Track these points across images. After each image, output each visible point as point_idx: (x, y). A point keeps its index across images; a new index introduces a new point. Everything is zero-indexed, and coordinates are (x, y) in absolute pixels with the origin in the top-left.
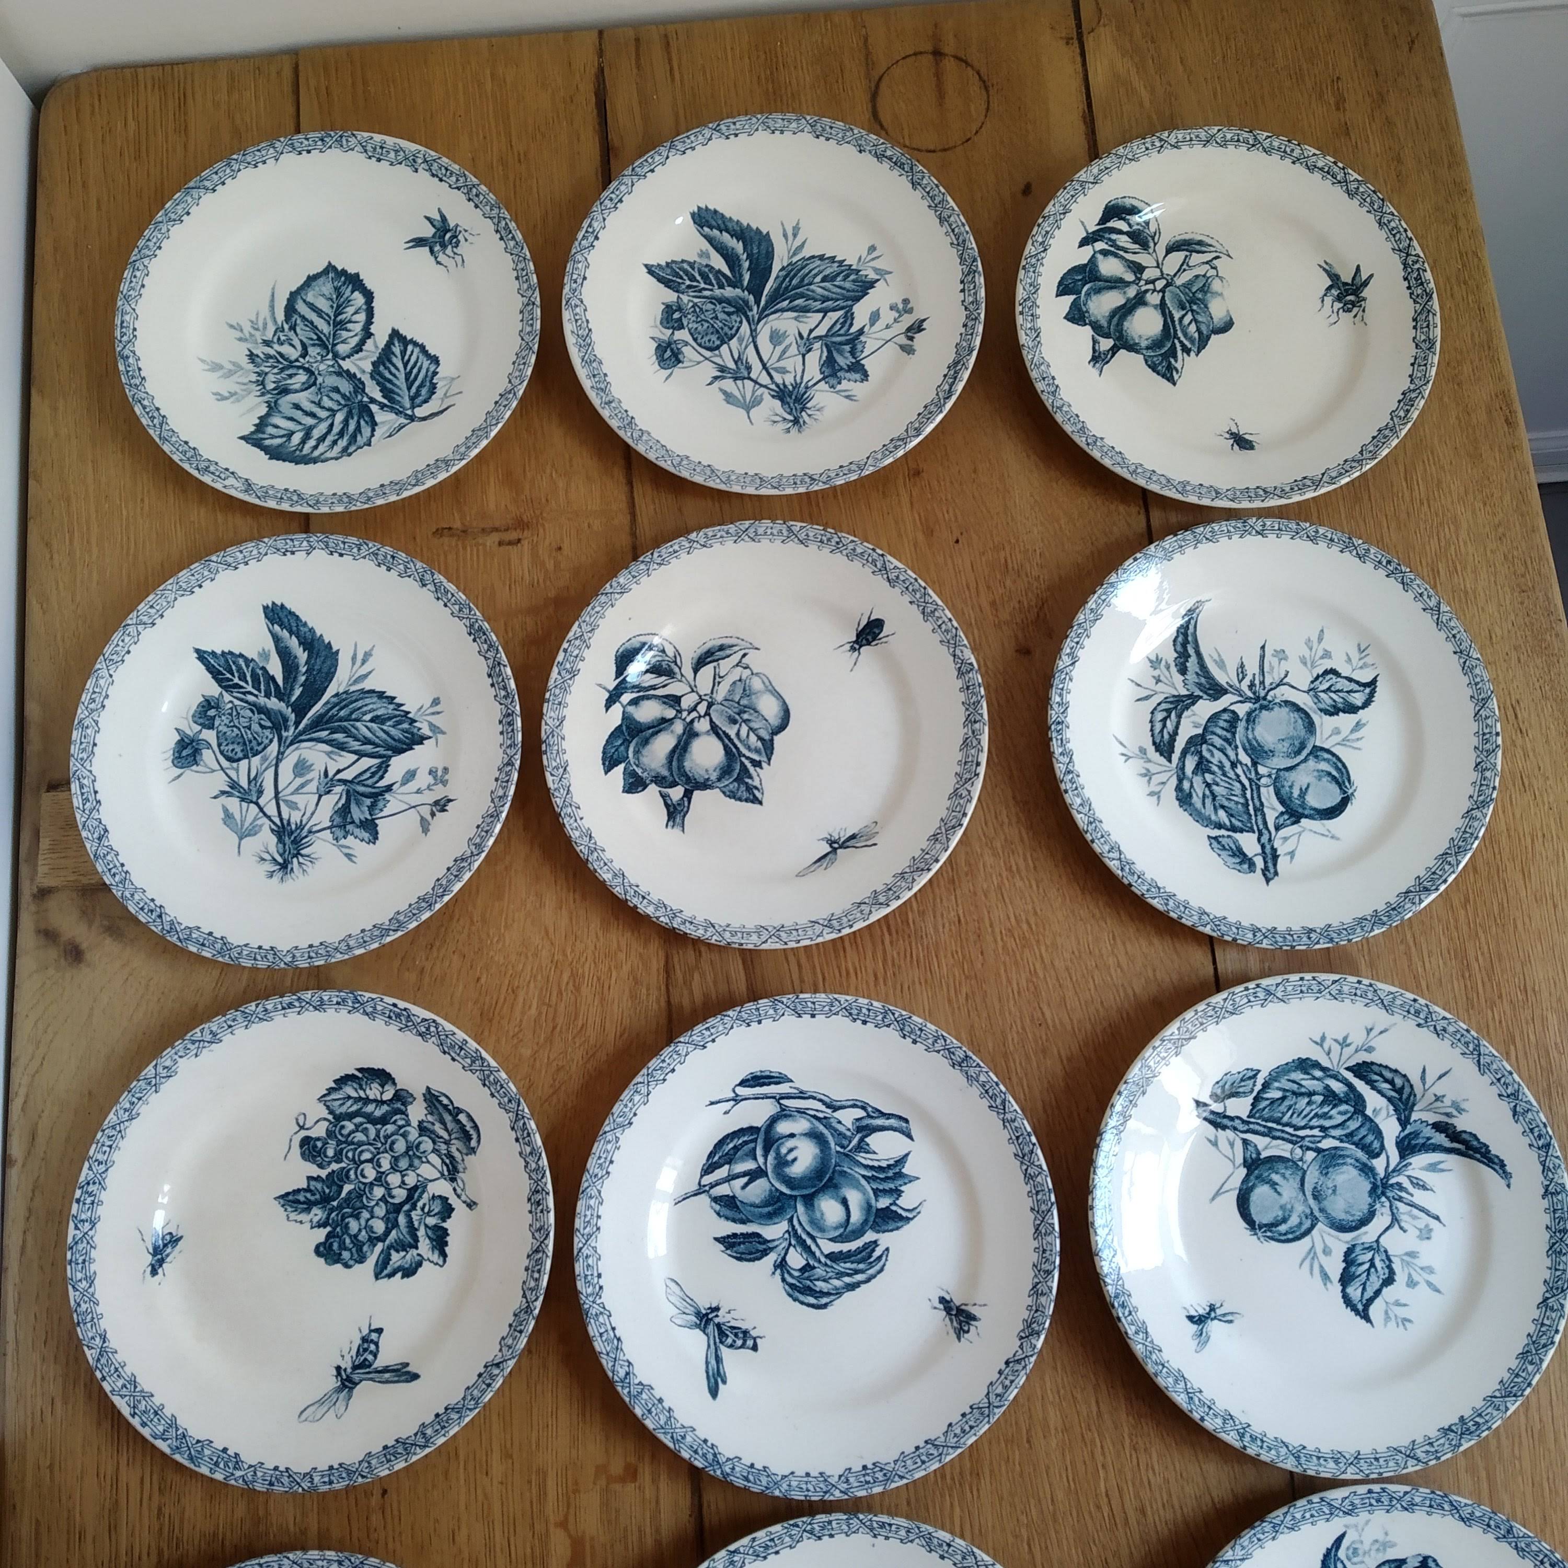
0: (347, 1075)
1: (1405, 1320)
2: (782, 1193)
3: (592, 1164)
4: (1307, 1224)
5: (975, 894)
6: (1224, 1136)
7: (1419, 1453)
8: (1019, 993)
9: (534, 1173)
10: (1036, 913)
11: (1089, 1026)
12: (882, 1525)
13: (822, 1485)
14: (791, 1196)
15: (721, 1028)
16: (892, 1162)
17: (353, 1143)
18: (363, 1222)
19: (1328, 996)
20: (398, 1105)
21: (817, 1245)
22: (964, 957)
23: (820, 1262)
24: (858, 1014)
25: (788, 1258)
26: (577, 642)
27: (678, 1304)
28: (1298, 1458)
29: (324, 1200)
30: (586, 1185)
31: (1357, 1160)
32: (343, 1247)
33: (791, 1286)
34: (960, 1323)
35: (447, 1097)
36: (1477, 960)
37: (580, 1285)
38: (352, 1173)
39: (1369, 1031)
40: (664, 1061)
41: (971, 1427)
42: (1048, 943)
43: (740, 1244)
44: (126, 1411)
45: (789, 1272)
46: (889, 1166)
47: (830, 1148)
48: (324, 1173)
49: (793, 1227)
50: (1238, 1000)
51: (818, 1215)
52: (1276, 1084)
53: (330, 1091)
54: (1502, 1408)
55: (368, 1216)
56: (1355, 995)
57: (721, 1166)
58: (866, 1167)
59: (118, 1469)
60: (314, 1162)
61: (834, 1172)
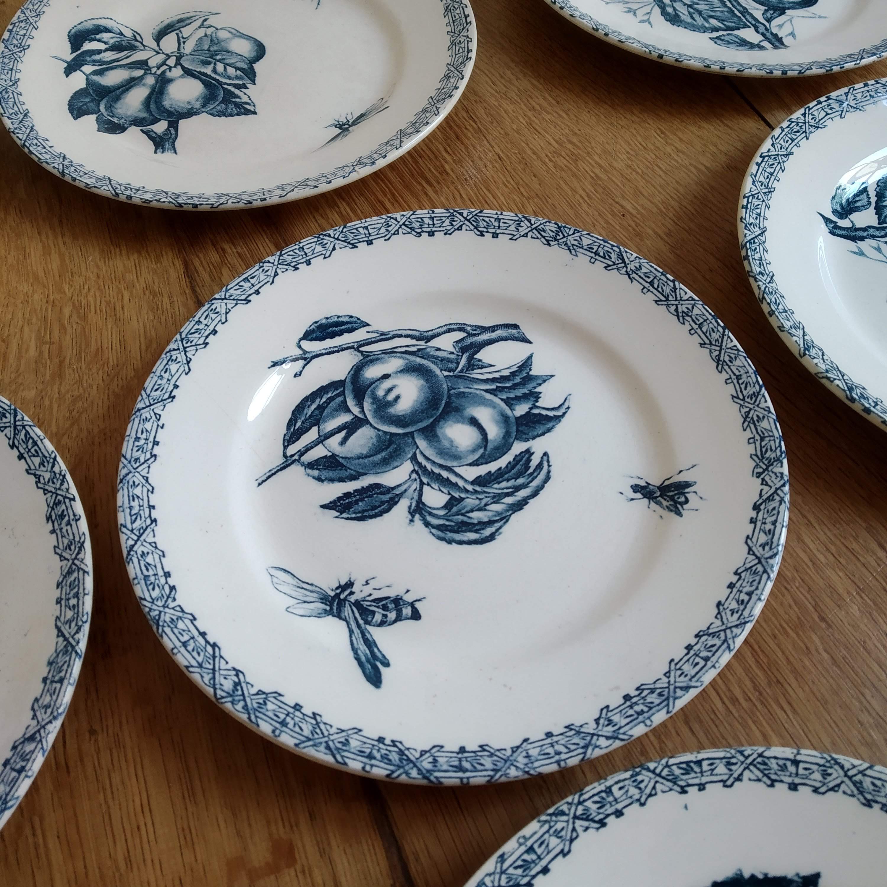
2: (392, 434)
3: (128, 447)
5: (506, 134)
6: (867, 245)
8: (588, 196)
9: (50, 484)
10: (575, 134)
12: (687, 768)
13: (576, 740)
14: (405, 434)
15: (262, 276)
16: (514, 369)
21: (457, 475)
22: (518, 184)
23: (467, 491)
24: (421, 227)
25: (424, 499)
26: (23, 25)
27: (294, 594)
30: (124, 472)
33: (439, 527)
34: (672, 498)
37: (140, 590)
40: (199, 322)
41: (750, 594)
42: (599, 152)
43: (356, 502)
45: (430, 514)
46: (513, 374)
47: (436, 376)
49: (419, 464)
50: (816, 114)
51: (446, 443)
57: (308, 430)
58: (487, 381)
61: (449, 396)
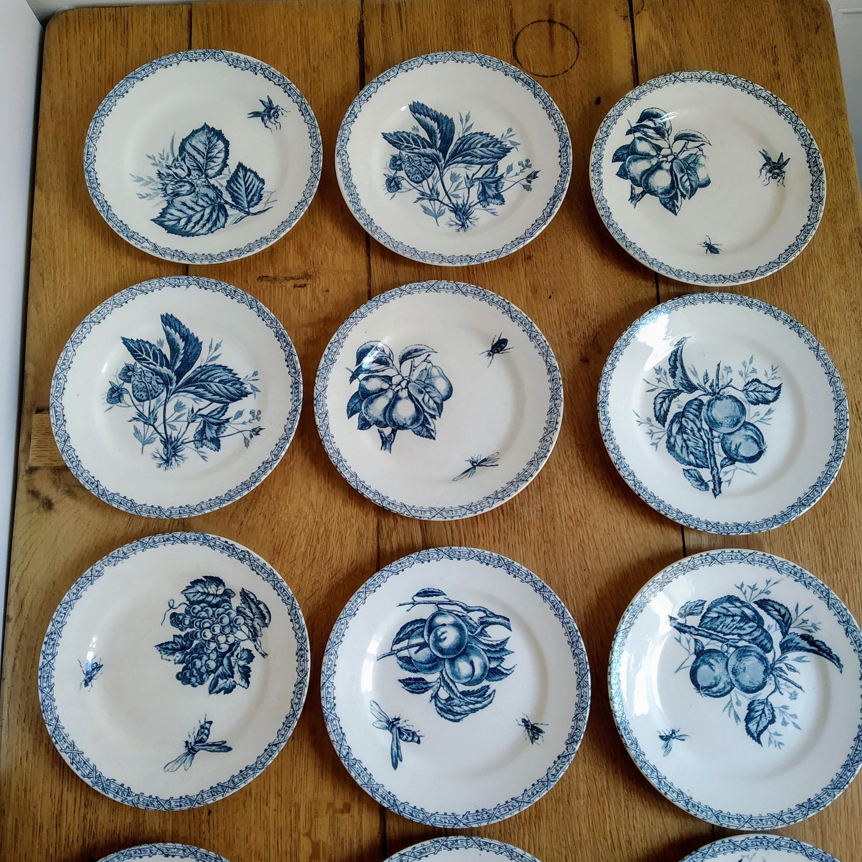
0: (198, 580)
1: (780, 743)
2: (437, 657)
3: (332, 635)
4: (728, 688)
5: (552, 495)
6: (684, 637)
7: (785, 818)
8: (574, 551)
9: (300, 639)
10: (585, 507)
11: (612, 573)
12: (486, 844)
14: (442, 659)
15: (407, 564)
16: (499, 642)
17: (199, 617)
18: (204, 662)
19: (746, 562)
20: (226, 597)
21: (456, 687)
22: (544, 530)
23: (457, 696)
24: (484, 560)
25: (439, 693)
26: (336, 344)
27: (377, 716)
28: (717, 817)
29: (183, 649)
30: (329, 647)
31: (758, 654)
32: (192, 675)
33: (440, 708)
34: (533, 734)
35: (253, 594)
36: (829, 545)
37: (323, 703)
38: (198, 634)
39: (768, 582)
40: (375, 580)
41: (537, 792)
42: (591, 524)
43: (413, 684)
44: (68, 761)
45: (439, 701)
46: (497, 645)
47: (465, 633)
48: (183, 634)
49: (443, 675)
50: (696, 562)
51: (457, 670)
52: (715, 609)
53: (188, 588)
54: (832, 795)
55: (207, 659)
56: (762, 562)
57: (404, 640)
58: (485, 644)
59: (62, 792)
60: (178, 627)
61: (467, 646)
